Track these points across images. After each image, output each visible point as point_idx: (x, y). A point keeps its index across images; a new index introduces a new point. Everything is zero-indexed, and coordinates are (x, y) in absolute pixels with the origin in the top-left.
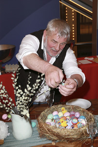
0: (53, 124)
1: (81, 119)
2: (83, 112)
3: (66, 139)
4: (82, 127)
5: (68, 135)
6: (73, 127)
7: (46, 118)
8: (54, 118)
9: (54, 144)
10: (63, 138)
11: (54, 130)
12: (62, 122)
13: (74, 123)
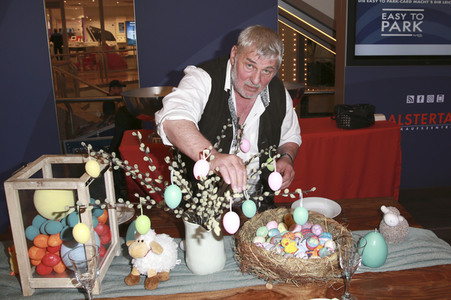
0: (268, 247)
1: (326, 239)
2: (329, 224)
3: (296, 277)
4: (330, 256)
5: (301, 272)
6: (309, 255)
7: (254, 235)
8: (270, 234)
9: (270, 286)
10: (290, 276)
11: (272, 260)
12: (287, 244)
13: (312, 246)
